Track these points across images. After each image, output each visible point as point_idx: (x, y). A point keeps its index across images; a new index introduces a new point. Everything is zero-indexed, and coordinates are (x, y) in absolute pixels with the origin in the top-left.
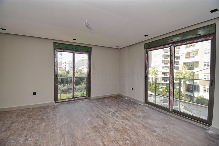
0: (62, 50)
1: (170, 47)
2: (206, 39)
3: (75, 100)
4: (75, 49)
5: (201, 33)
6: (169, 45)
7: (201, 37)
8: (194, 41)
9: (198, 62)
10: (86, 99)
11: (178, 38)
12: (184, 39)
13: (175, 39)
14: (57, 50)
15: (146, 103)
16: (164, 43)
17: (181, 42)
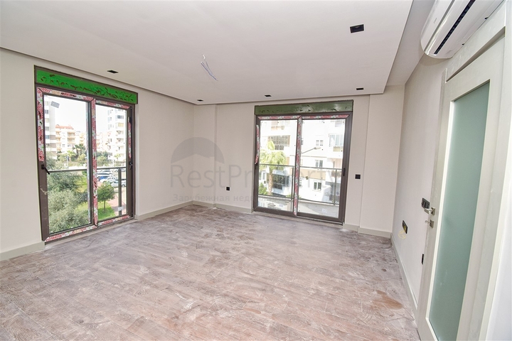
0: (59, 93)
1: (297, 119)
2: (341, 116)
3: (99, 228)
4: (99, 94)
5: (338, 108)
6: (296, 117)
7: (337, 113)
8: (328, 117)
9: (289, 136)
10: (124, 221)
11: (309, 108)
12: (317, 111)
13: (305, 110)
14: (45, 90)
15: (255, 211)
16: (289, 113)
17: (312, 115)
